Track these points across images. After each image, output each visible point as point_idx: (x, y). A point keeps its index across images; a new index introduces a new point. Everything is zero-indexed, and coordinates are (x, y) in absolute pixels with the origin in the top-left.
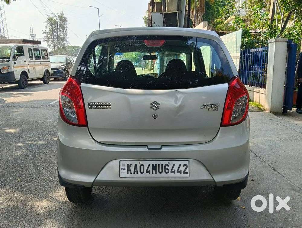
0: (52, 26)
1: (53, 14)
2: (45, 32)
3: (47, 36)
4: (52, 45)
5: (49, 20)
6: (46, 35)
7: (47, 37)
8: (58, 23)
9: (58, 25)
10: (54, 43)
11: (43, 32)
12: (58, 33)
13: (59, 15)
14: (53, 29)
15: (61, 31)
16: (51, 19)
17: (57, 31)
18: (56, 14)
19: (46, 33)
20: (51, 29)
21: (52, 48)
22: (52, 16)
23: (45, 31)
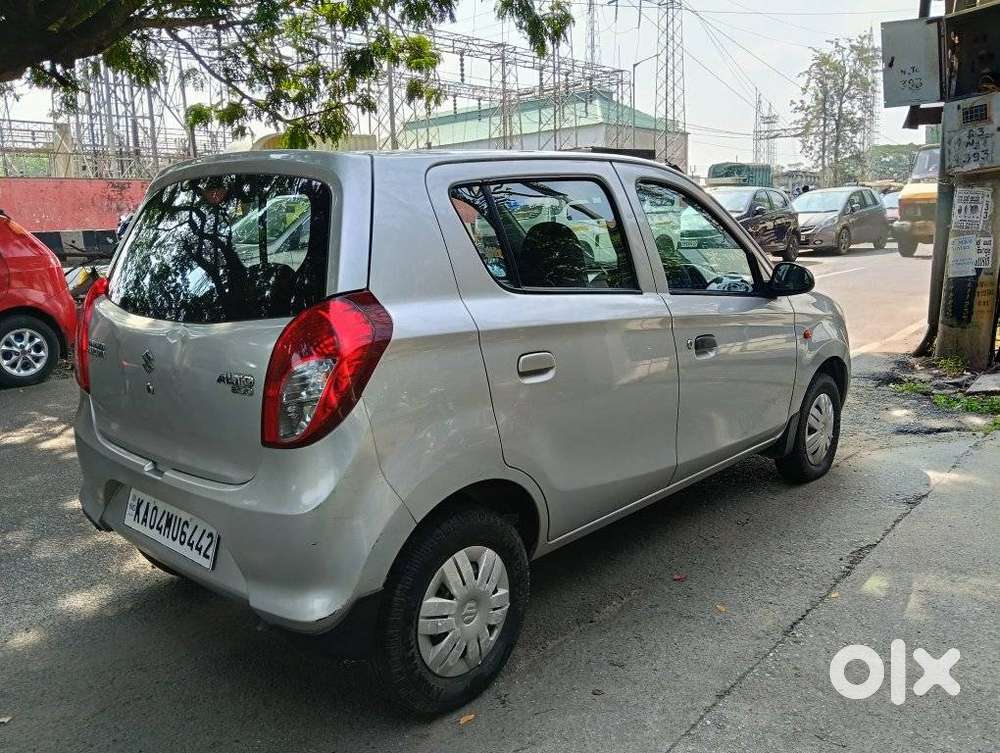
0: (824, 85)
1: (832, 42)
2: (800, 105)
3: (806, 119)
4: (817, 147)
5: (818, 65)
6: (800, 115)
7: (805, 123)
8: (848, 70)
9: (847, 78)
10: (824, 140)
11: (794, 106)
12: (843, 105)
13: (854, 43)
14: (825, 93)
15: (852, 97)
16: (824, 60)
17: (841, 99)
18: (842, 43)
19: (802, 109)
20: (821, 96)
21: (815, 158)
22: (828, 49)
23: (802, 101)
